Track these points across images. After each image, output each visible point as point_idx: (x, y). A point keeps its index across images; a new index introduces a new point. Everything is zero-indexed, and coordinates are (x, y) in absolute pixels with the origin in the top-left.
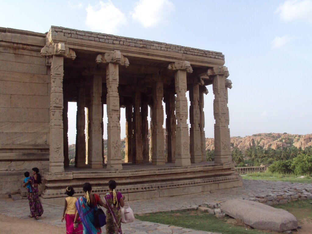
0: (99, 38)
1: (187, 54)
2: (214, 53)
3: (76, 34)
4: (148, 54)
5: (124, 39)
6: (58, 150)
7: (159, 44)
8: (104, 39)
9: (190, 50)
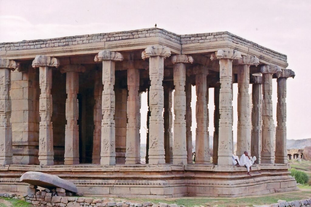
0: (30, 45)
1: (110, 41)
2: (144, 31)
3: (14, 46)
4: (71, 51)
5: (49, 41)
6: (2, 147)
7: (80, 38)
8: (34, 46)
9: (114, 36)
